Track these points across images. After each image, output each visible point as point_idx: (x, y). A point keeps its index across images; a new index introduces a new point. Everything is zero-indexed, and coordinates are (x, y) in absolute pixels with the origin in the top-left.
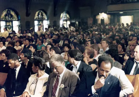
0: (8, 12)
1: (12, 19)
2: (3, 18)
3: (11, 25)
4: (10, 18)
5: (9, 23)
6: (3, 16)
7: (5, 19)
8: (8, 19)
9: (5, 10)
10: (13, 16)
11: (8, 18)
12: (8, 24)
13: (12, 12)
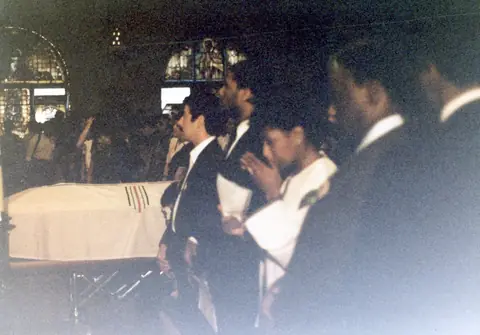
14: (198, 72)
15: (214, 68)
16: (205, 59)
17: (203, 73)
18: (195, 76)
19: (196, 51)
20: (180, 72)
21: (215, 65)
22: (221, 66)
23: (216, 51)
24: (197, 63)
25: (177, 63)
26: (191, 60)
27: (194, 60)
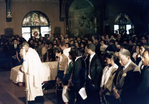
0: (122, 16)
1: (125, 22)
2: (117, 22)
3: (125, 29)
4: (124, 22)
5: (123, 27)
6: (117, 20)
7: (118, 23)
8: (122, 23)
9: (120, 13)
10: (127, 19)
11: (122, 21)
12: (121, 28)
13: (126, 15)
14: (32, 23)
15: (37, 22)
16: (34, 19)
17: (33, 23)
18: (31, 24)
19: (31, 17)
20: (27, 23)
21: (37, 21)
22: (38, 21)
23: (37, 17)
24: (32, 20)
25: (26, 20)
26: (30, 20)
27: (31, 19)
